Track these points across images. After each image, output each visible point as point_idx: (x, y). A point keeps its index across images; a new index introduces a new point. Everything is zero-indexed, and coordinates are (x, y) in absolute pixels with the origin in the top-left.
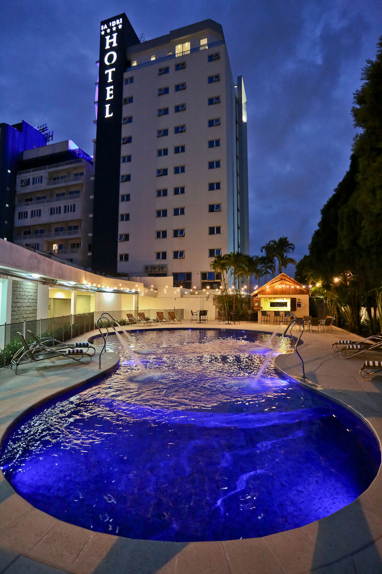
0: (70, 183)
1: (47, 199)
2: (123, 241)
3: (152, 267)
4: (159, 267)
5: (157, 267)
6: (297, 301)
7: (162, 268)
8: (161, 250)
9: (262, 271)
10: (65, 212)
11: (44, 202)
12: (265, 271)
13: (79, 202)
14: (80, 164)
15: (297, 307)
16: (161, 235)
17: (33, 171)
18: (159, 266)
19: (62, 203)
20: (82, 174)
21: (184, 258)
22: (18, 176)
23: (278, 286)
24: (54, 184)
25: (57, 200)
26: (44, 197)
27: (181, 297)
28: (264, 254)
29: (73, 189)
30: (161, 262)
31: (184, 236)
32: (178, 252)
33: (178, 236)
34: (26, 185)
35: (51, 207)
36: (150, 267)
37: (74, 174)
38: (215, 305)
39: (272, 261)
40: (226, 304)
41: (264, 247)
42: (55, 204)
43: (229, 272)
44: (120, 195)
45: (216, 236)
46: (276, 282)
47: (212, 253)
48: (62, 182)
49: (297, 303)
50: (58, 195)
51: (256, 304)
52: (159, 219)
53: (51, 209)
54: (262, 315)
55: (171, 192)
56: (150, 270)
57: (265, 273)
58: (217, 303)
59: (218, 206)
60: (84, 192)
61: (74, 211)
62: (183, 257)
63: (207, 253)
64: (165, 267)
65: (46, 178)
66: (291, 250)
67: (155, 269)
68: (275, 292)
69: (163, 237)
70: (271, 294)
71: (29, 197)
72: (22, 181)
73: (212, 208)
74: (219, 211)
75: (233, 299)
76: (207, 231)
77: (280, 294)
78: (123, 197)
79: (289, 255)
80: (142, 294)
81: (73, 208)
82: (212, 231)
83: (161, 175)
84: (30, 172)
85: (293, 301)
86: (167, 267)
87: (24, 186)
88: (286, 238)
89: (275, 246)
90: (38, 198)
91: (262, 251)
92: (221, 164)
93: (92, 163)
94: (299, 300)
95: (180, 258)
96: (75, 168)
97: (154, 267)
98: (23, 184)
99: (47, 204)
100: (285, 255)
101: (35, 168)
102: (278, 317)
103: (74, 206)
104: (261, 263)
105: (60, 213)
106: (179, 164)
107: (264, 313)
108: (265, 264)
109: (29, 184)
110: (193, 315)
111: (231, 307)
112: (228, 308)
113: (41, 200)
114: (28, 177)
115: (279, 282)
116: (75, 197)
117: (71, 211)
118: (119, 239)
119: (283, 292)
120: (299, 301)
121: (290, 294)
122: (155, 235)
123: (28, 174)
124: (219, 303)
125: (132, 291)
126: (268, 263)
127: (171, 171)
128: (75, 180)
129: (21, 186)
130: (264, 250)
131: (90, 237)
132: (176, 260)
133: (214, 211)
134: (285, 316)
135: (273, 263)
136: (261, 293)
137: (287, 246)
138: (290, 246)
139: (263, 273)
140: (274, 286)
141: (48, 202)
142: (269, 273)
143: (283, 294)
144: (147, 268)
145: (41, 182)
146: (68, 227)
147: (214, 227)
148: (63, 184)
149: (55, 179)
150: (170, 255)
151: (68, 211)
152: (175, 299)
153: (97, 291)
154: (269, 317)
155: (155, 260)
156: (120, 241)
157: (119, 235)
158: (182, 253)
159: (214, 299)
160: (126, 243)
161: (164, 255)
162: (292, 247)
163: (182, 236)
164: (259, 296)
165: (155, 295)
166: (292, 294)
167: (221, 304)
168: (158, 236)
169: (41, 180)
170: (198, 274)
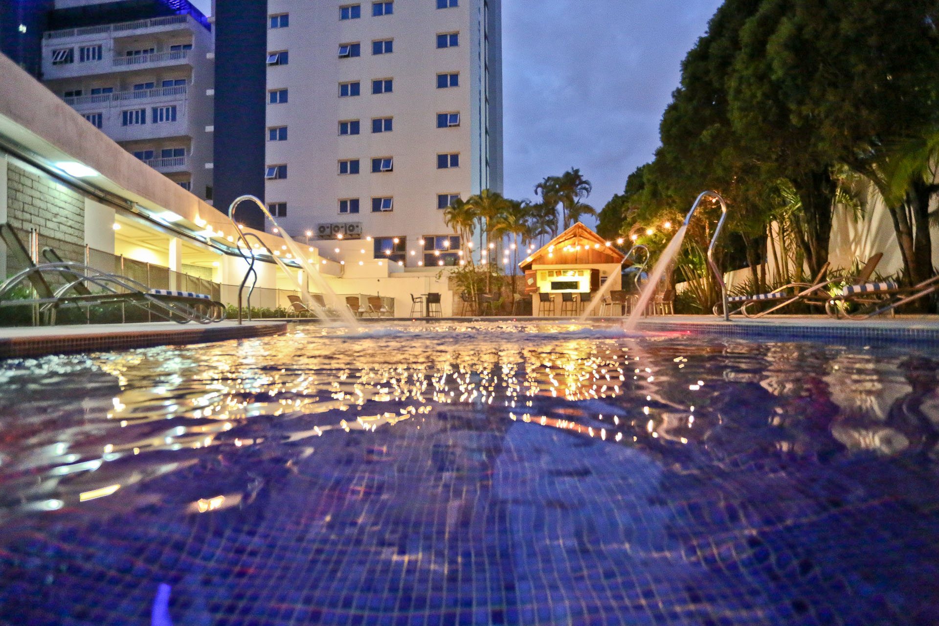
0: (163, 64)
1: (114, 92)
2: (276, 178)
3: (333, 226)
4: (346, 227)
5: (343, 227)
6: (601, 275)
7: (352, 228)
8: (349, 194)
9: (536, 229)
10: (155, 120)
11: (106, 99)
12: (540, 229)
13: (183, 102)
14: (182, 26)
15: (601, 284)
16: (350, 167)
17: (81, 33)
18: (345, 224)
19: (146, 103)
20: (189, 46)
21: (392, 210)
22: (44, 42)
23: (569, 248)
24: (130, 62)
25: (136, 96)
26: (110, 90)
27: (390, 277)
28: (539, 199)
29: (168, 77)
30: (349, 218)
31: (391, 170)
32: (380, 199)
33: (381, 171)
34: (66, 61)
35: (125, 109)
36: (328, 227)
37: (172, 47)
38: (452, 290)
39: (553, 211)
40: (473, 285)
41: (539, 186)
42: (134, 104)
43: (477, 231)
44: (267, 91)
45: (450, 171)
46: (566, 240)
47: (442, 201)
48: (145, 61)
49: (600, 279)
50: (139, 87)
51: (530, 281)
52: (344, 137)
53: (125, 113)
54: (541, 301)
55: (366, 88)
56: (328, 231)
57: (540, 233)
58: (456, 285)
59: (455, 117)
60: (193, 81)
61: (174, 119)
62: (390, 209)
63: (435, 202)
64: (357, 226)
65: (110, 50)
66: (585, 192)
67: (339, 230)
68: (563, 260)
69: (352, 172)
70: (556, 263)
71: (74, 88)
72: (54, 52)
73: (443, 121)
74: (455, 126)
76: (434, 160)
77: (572, 263)
78: (273, 94)
79: (582, 199)
81: (172, 114)
82: (442, 161)
83: (347, 56)
84: (72, 34)
85: (595, 275)
86: (360, 227)
87: (61, 63)
88: (577, 171)
89: (557, 186)
90: (94, 92)
91: (536, 193)
92: (460, 40)
93: (208, 26)
94: (604, 272)
95: (384, 211)
96: (173, 34)
97: (335, 228)
98: (58, 60)
99: (114, 103)
100: (576, 199)
101: (82, 28)
102: (569, 303)
103: (174, 109)
104: (533, 216)
105: (143, 122)
106: (382, 35)
107: (545, 297)
108: (541, 217)
109: (72, 61)
110: (414, 302)
111: (481, 291)
113: (101, 95)
114: (69, 46)
115: (571, 241)
116: (176, 92)
117: (167, 119)
118: (268, 175)
119: (576, 260)
120: (603, 275)
121: (588, 263)
122: (337, 168)
123: (67, 40)
124: (458, 286)
126: (546, 214)
127: (366, 49)
128: (174, 57)
129: (55, 63)
130: (539, 190)
131: (208, 170)
132: (377, 214)
133: (446, 126)
134: (582, 300)
135: (554, 214)
136: (538, 261)
137: (578, 185)
138: (584, 185)
139: (537, 232)
140: (561, 249)
141: (116, 98)
142: (547, 232)
143: (576, 263)
144: (322, 228)
145: (100, 58)
146: (163, 151)
147: (447, 155)
148: (149, 65)
149: (129, 53)
150: (366, 206)
151: (161, 119)
152: (379, 281)
153: (227, 253)
154: (552, 304)
155: (339, 214)
156: (270, 179)
157: (266, 167)
158: (388, 202)
159: (450, 279)
160: (281, 182)
161: (355, 206)
162: (587, 186)
163: (387, 171)
164: (534, 267)
165: (340, 273)
166: (593, 262)
167: (463, 288)
168: (343, 170)
169: (98, 53)
170: (418, 239)
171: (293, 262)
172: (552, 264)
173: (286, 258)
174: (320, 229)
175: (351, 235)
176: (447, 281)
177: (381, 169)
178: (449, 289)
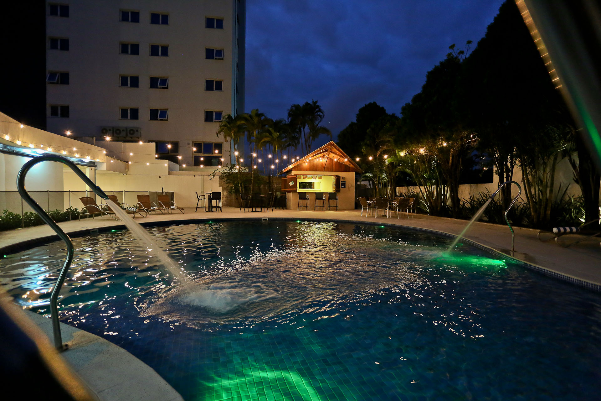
2: (57, 83)
3: (114, 130)
4: (127, 131)
5: (123, 131)
6: (341, 180)
7: (132, 132)
8: (130, 104)
15: (341, 187)
16: (130, 81)
18: (126, 128)
21: (167, 120)
23: (321, 160)
27: (169, 174)
30: (129, 123)
31: (167, 88)
32: (157, 111)
33: (158, 88)
36: (110, 130)
38: (222, 186)
40: (241, 184)
45: (215, 94)
46: (319, 153)
47: (209, 116)
49: (341, 183)
51: (290, 184)
52: (125, 56)
54: (299, 198)
55: (145, 18)
56: (109, 134)
58: (225, 183)
59: (220, 53)
62: (166, 118)
63: (202, 116)
64: (137, 131)
67: (120, 133)
68: (315, 168)
69: (132, 86)
70: (310, 171)
73: (210, 54)
74: (220, 59)
76: (203, 83)
77: (321, 171)
79: (320, 123)
80: (104, 167)
82: (209, 86)
85: (338, 180)
86: (139, 132)
94: (343, 178)
95: (161, 120)
97: (117, 130)
100: (316, 123)
102: (320, 201)
107: (302, 196)
110: (199, 199)
111: (246, 189)
112: (243, 189)
115: (322, 155)
118: (49, 79)
119: (324, 168)
120: (343, 181)
121: (333, 171)
122: (118, 81)
124: (227, 183)
125: (84, 160)
132: (154, 122)
133: (213, 58)
136: (297, 169)
137: (318, 113)
140: (314, 160)
143: (324, 171)
144: (104, 131)
147: (213, 81)
152: (160, 177)
155: (120, 120)
156: (51, 83)
157: (47, 72)
158: (164, 113)
159: (221, 178)
160: (63, 87)
161: (135, 114)
162: (321, 114)
163: (163, 88)
164: (293, 172)
165: (125, 171)
166: (336, 171)
167: (231, 185)
168: (124, 83)
170: (189, 144)
171: (82, 161)
172: (307, 171)
173: (75, 157)
174: (102, 130)
175: (131, 137)
176: (218, 179)
177: (158, 86)
178: (220, 186)
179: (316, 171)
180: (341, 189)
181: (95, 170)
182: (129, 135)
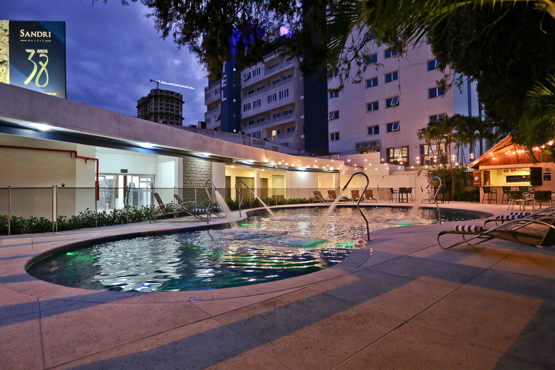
0: (282, 69)
1: (265, 88)
2: (333, 119)
3: (364, 144)
4: (371, 144)
5: (369, 144)
6: (544, 171)
7: (375, 144)
8: (373, 124)
10: (280, 98)
11: (262, 92)
13: (291, 87)
15: (544, 180)
16: (373, 107)
18: (371, 142)
19: (277, 90)
21: (399, 130)
22: (241, 73)
23: (510, 152)
24: (270, 72)
25: (273, 88)
26: (263, 87)
27: (388, 175)
29: (286, 75)
30: (374, 138)
31: (398, 105)
32: (391, 124)
33: (391, 106)
34: (248, 79)
35: (268, 95)
36: (361, 144)
37: (287, 59)
42: (272, 92)
45: (438, 99)
46: (504, 147)
48: (276, 69)
49: (543, 175)
50: (274, 83)
51: (476, 178)
52: (369, 89)
53: (269, 97)
54: (486, 192)
55: (381, 56)
56: (361, 147)
60: (295, 74)
61: (288, 96)
64: (378, 142)
65: (263, 69)
67: (367, 146)
68: (506, 161)
69: (374, 110)
70: (500, 164)
71: (251, 90)
72: (244, 76)
73: (432, 65)
75: (451, 173)
76: (426, 93)
77: (514, 163)
80: (343, 173)
81: (287, 93)
82: (432, 93)
84: (250, 66)
85: (536, 172)
86: (380, 143)
90: (258, 89)
95: (395, 131)
97: (365, 144)
98: (246, 79)
99: (265, 93)
103: (288, 90)
105: (276, 99)
109: (250, 78)
110: (394, 193)
114: (249, 72)
116: (288, 82)
117: (285, 96)
118: (329, 118)
119: (518, 160)
120: (546, 172)
121: (530, 163)
122: (365, 108)
123: (249, 69)
125: (330, 170)
128: (288, 64)
129: (244, 81)
131: (303, 119)
132: (390, 134)
136: (484, 164)
140: (501, 153)
141: (266, 91)
144: (358, 145)
145: (259, 74)
146: (284, 112)
147: (436, 88)
148: (277, 72)
150: (383, 129)
151: (283, 97)
152: (383, 177)
153: (288, 170)
155: (367, 136)
156: (331, 120)
157: (329, 113)
158: (396, 125)
159: (429, 175)
160: (336, 121)
161: (376, 130)
163: (396, 105)
164: (481, 168)
168: (369, 109)
169: (258, 71)
170: (416, 147)
172: (496, 164)
174: (357, 145)
175: (375, 148)
176: (426, 177)
178: (428, 182)
179: (508, 163)
180: (543, 181)
181: (339, 175)
182: (373, 146)
